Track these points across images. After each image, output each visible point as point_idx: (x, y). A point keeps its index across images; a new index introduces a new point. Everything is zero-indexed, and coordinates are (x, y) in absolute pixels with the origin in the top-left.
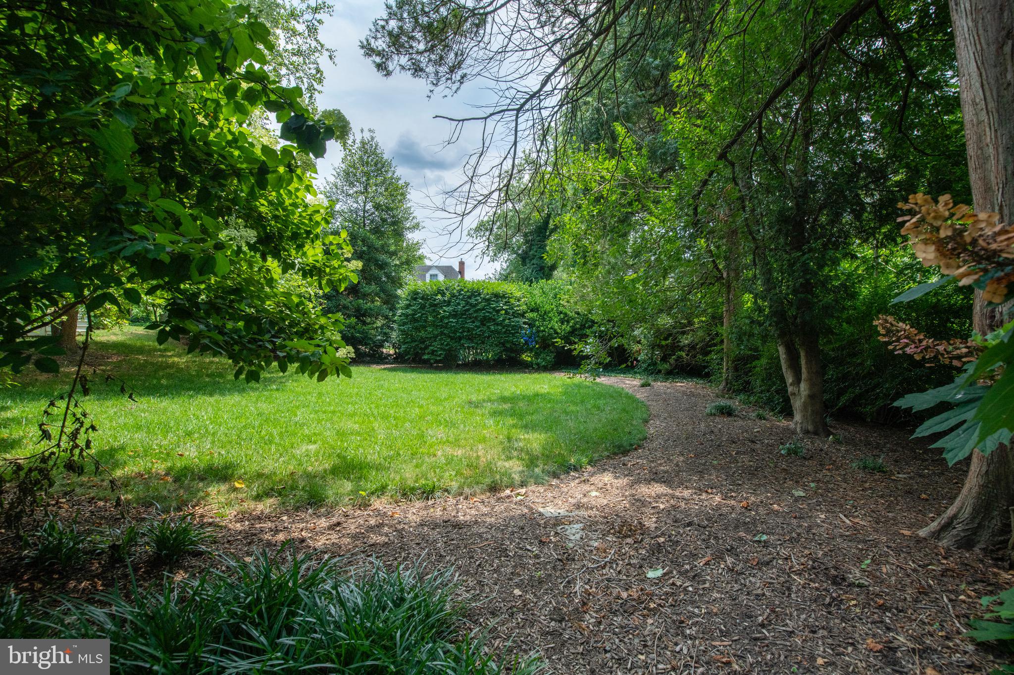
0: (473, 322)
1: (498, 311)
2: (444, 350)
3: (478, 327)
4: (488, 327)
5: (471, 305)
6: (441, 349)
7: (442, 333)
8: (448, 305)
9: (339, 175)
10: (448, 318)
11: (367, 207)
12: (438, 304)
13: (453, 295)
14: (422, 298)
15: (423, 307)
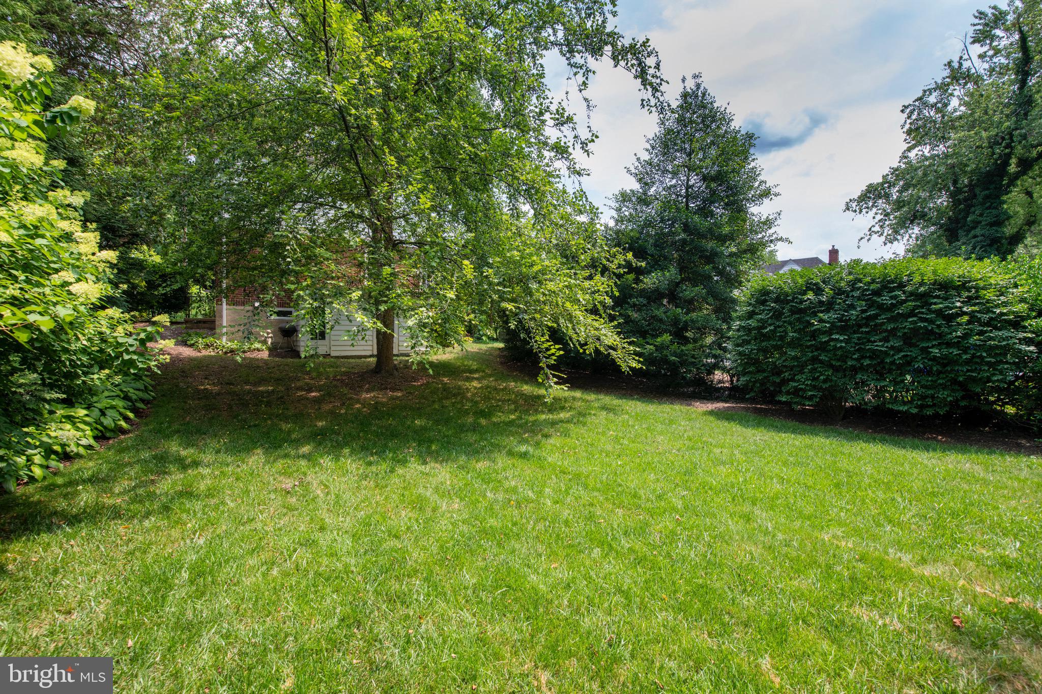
0: (886, 340)
1: (950, 318)
2: (821, 389)
3: (899, 350)
4: (925, 350)
5: (881, 307)
6: (814, 387)
7: (814, 360)
8: (827, 311)
9: (653, 148)
10: (829, 332)
11: (692, 182)
12: (809, 308)
13: (839, 292)
14: (777, 300)
15: (777, 315)
